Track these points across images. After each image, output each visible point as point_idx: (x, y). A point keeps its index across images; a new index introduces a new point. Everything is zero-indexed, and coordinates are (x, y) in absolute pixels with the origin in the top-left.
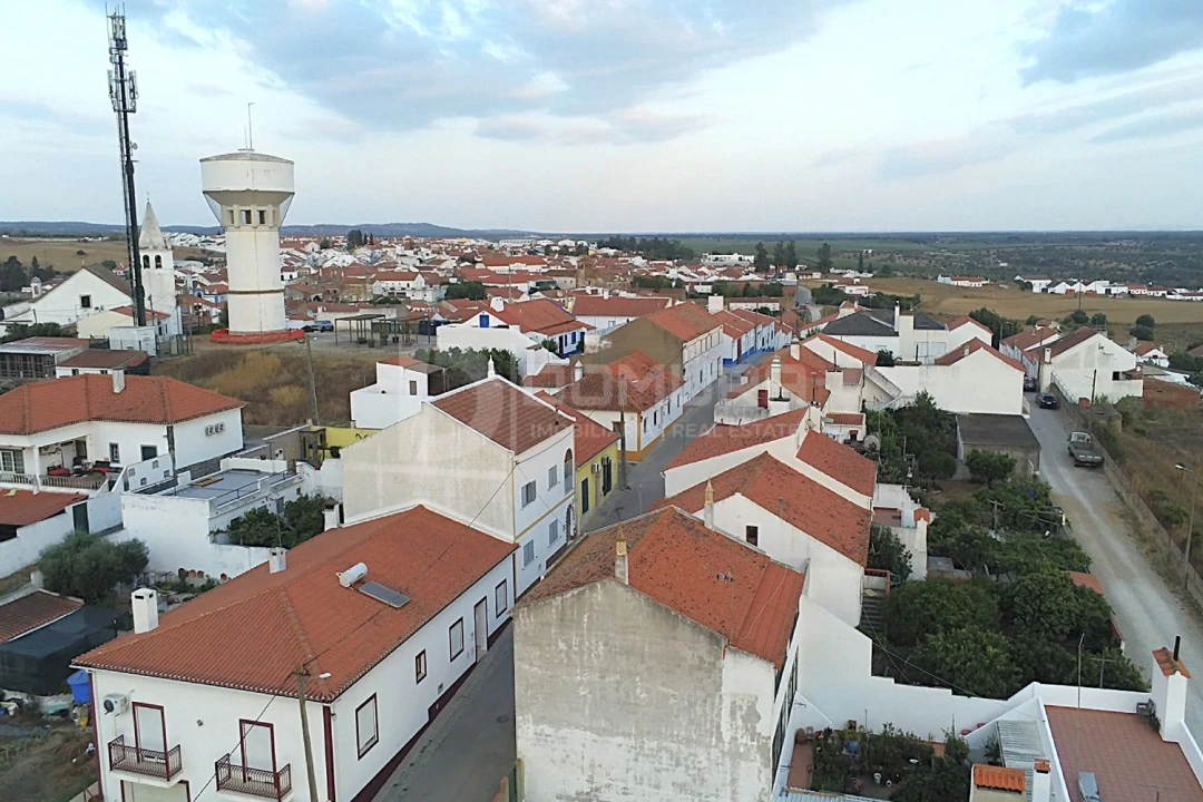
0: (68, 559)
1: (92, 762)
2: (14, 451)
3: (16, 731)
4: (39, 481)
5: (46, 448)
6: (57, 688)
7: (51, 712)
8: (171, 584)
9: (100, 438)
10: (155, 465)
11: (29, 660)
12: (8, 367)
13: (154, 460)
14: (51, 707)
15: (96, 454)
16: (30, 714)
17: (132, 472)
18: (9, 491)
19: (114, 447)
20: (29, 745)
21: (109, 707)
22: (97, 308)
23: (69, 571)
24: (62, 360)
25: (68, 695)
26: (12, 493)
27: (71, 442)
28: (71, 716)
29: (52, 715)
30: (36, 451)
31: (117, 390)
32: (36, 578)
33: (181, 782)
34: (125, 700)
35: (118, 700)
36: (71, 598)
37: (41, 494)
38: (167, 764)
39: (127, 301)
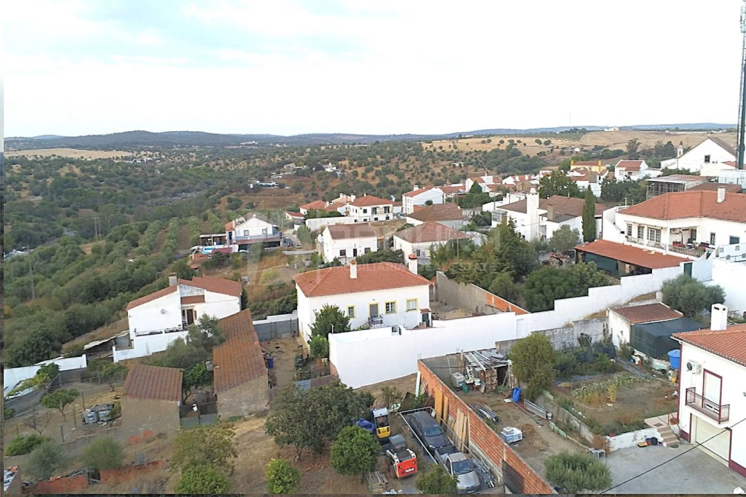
0: (677, 288)
1: (676, 401)
2: (657, 230)
3: (638, 372)
4: (668, 248)
5: (674, 230)
6: (662, 356)
7: (657, 368)
8: (737, 319)
9: (705, 227)
10: (738, 248)
11: (649, 335)
12: (660, 189)
13: (737, 245)
14: (657, 366)
15: (702, 237)
16: (645, 365)
17: (722, 250)
18: (651, 251)
19: (713, 235)
20: (643, 381)
21: (690, 367)
22: (713, 162)
23: (677, 295)
24: (689, 187)
25: (667, 362)
26: (653, 253)
27: (687, 230)
28: (668, 374)
29: (658, 370)
30: (668, 231)
31: (720, 200)
32: (659, 296)
33: (727, 428)
34: (700, 367)
35: (696, 364)
36: (676, 311)
37: (668, 256)
38: (720, 414)
39: (733, 159)
